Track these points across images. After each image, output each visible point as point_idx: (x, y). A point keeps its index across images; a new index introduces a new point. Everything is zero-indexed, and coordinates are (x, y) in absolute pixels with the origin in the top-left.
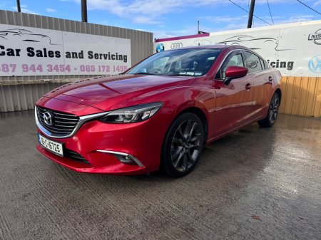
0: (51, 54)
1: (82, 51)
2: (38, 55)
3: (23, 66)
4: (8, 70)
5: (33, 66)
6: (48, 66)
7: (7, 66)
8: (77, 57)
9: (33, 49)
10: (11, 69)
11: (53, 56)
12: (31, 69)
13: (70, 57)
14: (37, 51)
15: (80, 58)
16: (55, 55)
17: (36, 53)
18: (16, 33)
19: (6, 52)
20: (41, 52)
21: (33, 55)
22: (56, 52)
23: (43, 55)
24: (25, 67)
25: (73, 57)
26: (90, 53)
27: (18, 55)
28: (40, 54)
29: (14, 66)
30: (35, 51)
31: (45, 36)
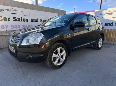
0: (24, 20)
1: (38, 19)
2: (18, 21)
3: (11, 26)
4: (4, 28)
5: (16, 26)
6: (23, 25)
7: (4, 26)
8: (35, 22)
9: (16, 18)
10: (5, 27)
11: (25, 21)
12: (15, 27)
13: (32, 21)
14: (18, 19)
15: (37, 22)
16: (26, 20)
17: (17, 20)
18: (8, 10)
19: (3, 19)
20: (20, 19)
21: (16, 20)
22: (26, 19)
23: (21, 20)
24: (12, 26)
25: (34, 21)
26: (41, 20)
27: (9, 20)
28: (19, 20)
29: (7, 26)
30: (17, 19)
31: (21, 12)
